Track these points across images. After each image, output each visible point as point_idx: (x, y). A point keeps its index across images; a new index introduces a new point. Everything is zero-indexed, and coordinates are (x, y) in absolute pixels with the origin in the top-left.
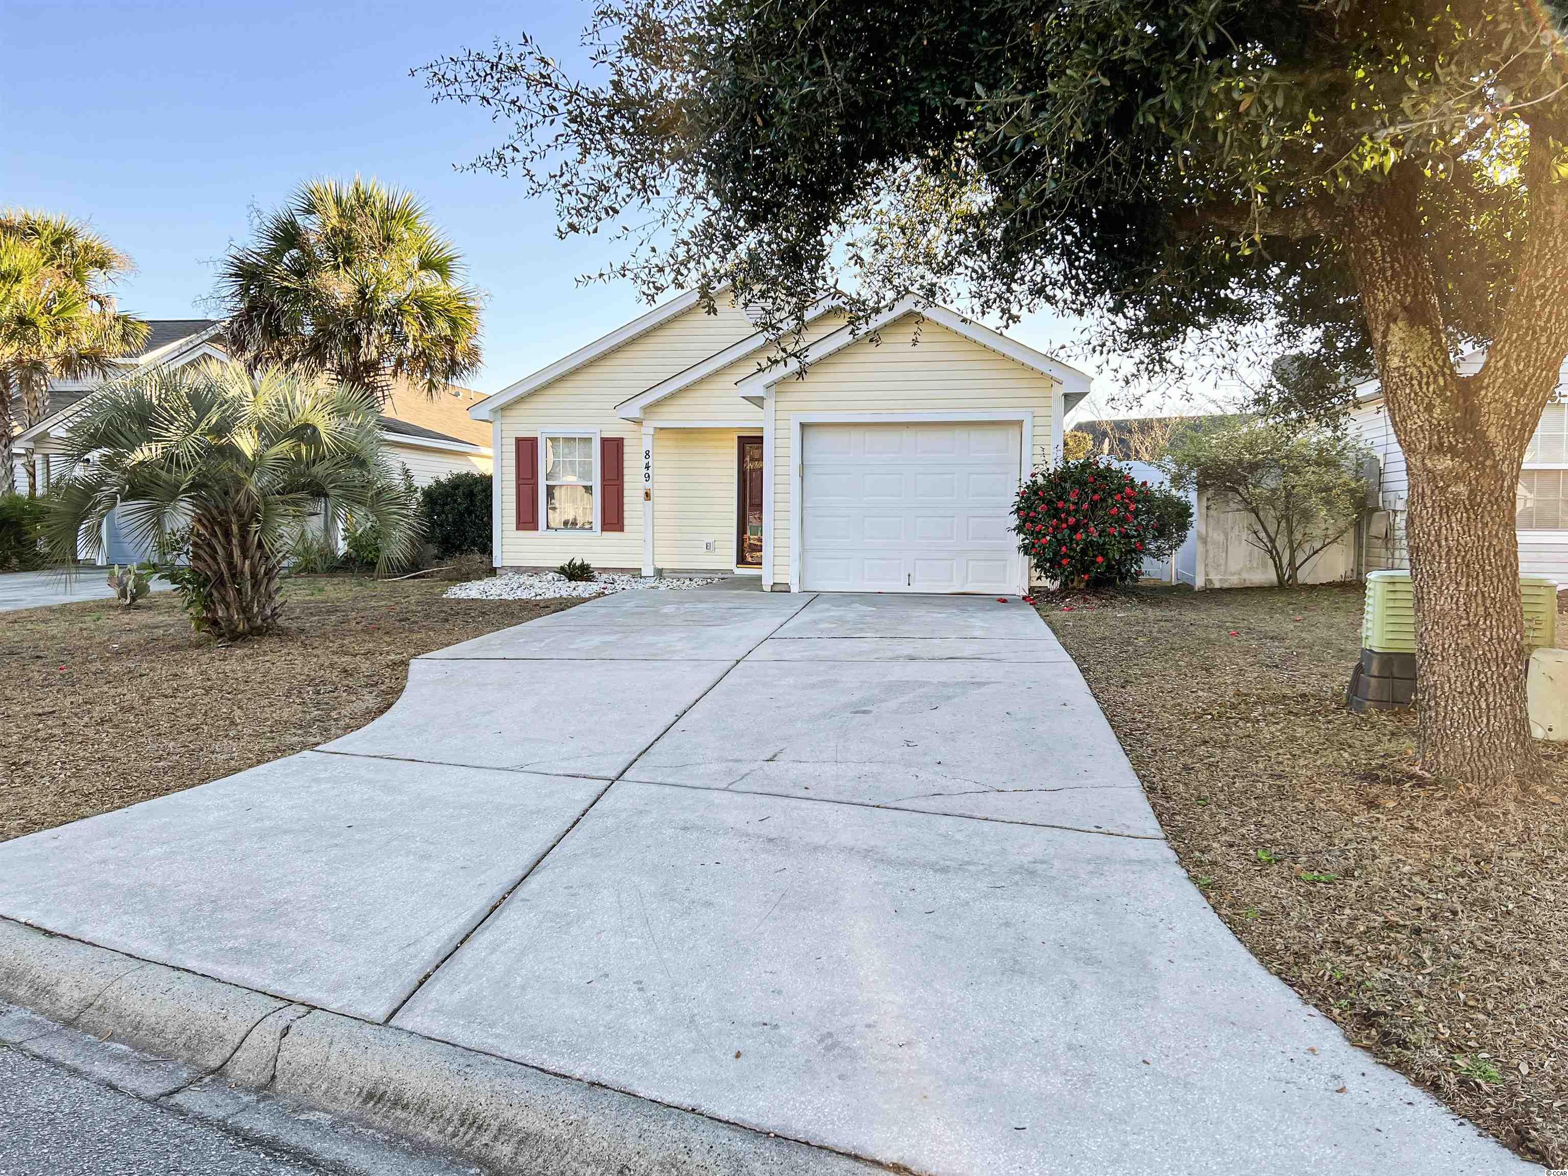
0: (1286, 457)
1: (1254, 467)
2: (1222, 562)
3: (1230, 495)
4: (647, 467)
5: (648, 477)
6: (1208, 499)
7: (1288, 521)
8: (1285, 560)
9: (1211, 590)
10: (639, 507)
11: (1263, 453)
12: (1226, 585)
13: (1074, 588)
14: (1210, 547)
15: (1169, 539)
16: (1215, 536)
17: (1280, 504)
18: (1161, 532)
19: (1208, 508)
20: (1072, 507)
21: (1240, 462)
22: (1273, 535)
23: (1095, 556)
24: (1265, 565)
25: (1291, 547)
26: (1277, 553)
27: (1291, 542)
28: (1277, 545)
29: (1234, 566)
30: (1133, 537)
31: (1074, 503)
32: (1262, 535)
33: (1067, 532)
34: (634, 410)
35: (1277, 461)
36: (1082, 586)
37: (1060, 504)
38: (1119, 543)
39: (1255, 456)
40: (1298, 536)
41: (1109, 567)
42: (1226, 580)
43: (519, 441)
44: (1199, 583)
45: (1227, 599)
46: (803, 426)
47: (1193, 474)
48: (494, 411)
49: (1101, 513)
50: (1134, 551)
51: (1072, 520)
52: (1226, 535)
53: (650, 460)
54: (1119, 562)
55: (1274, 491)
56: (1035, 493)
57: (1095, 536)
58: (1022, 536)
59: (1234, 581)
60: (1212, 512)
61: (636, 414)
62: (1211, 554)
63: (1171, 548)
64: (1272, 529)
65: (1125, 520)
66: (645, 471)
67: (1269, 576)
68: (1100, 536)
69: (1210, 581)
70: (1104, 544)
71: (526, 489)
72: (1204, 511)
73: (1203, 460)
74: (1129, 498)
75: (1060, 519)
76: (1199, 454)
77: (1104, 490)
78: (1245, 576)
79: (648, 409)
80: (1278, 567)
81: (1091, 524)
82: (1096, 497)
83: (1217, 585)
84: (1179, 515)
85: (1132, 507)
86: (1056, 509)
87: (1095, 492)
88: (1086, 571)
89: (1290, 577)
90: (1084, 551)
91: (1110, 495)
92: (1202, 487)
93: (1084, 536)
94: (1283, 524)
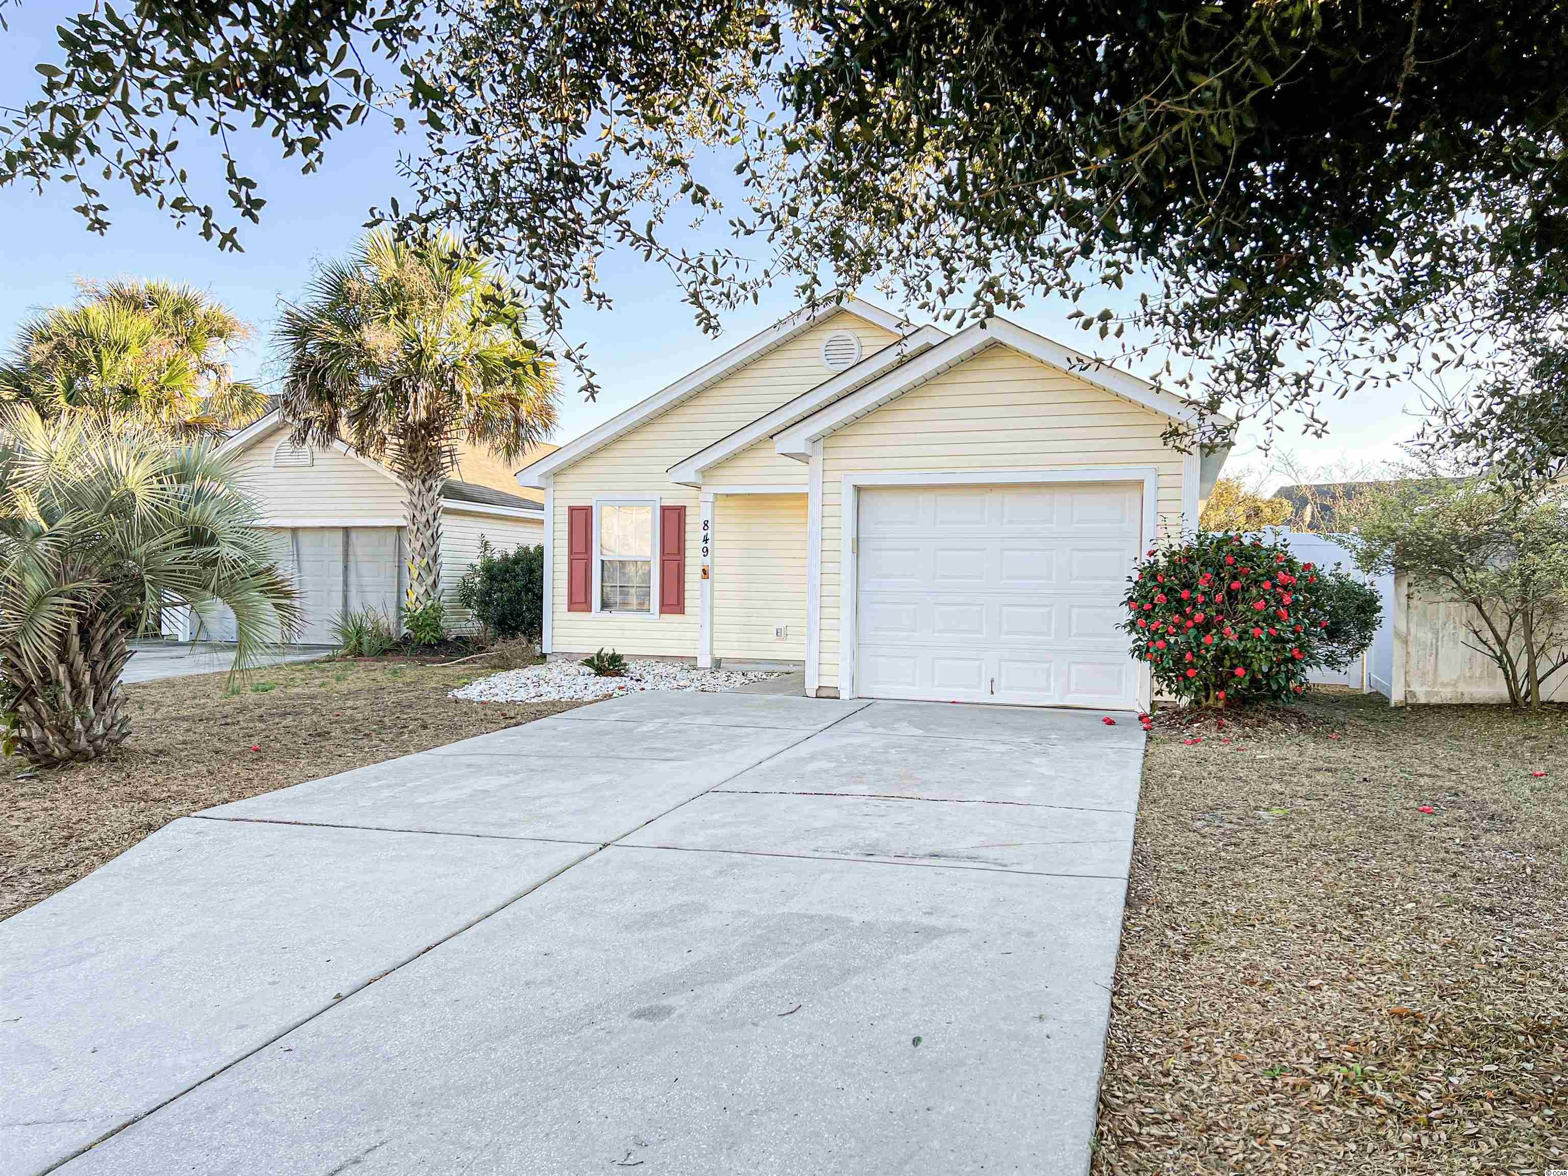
0: (1523, 529)
1: (1474, 543)
2: (1430, 668)
3: (1441, 580)
4: (706, 540)
5: (706, 551)
6: (1410, 585)
7: (1525, 615)
8: (1521, 670)
9: (1412, 706)
10: (697, 586)
11: (1488, 524)
12: (1434, 700)
13: (1208, 708)
14: (1412, 649)
15: (1346, 642)
16: (1421, 635)
17: (1512, 594)
18: (1334, 633)
19: (1409, 597)
20: (1201, 599)
21: (1455, 537)
22: (1503, 636)
23: (1233, 666)
24: (1492, 675)
25: (1530, 652)
26: (1510, 660)
27: (1529, 645)
28: (1509, 647)
29: (1446, 674)
30: (1288, 641)
31: (1204, 593)
32: (1488, 635)
33: (1192, 632)
34: (689, 473)
35: (1509, 535)
36: (1220, 705)
37: (1185, 594)
38: (1268, 649)
39: (1476, 528)
40: (1540, 638)
41: (1254, 681)
42: (1437, 694)
43: (572, 510)
44: (1396, 696)
45: (1433, 723)
46: (858, 489)
47: (1388, 552)
48: (545, 476)
49: (1241, 607)
50: (1292, 660)
51: (1199, 617)
52: (1436, 633)
53: (709, 532)
54: (1267, 676)
55: (1505, 575)
56: (1154, 577)
57: (1232, 641)
58: (1134, 636)
59: (1445, 695)
60: (1414, 602)
61: (692, 478)
62: (1414, 660)
63: (1351, 653)
64: (1501, 628)
65: (1277, 618)
66: (704, 545)
67: (1498, 690)
68: (1240, 639)
69: (1414, 695)
70: (1245, 650)
71: (580, 565)
72: (1404, 600)
73: (1400, 532)
74: (1285, 587)
75: (1183, 614)
76: (1394, 525)
77: (1247, 575)
78: (1462, 687)
79: (707, 471)
80: (1511, 679)
81: (1227, 623)
82: (1235, 585)
83: (1423, 700)
84: (1361, 609)
85: (1287, 600)
86: (1179, 601)
87: (1234, 577)
88: (1222, 685)
89: (1528, 693)
90: (1218, 660)
91: (1256, 582)
92: (1400, 570)
93: (1216, 640)
94: (1519, 619)
